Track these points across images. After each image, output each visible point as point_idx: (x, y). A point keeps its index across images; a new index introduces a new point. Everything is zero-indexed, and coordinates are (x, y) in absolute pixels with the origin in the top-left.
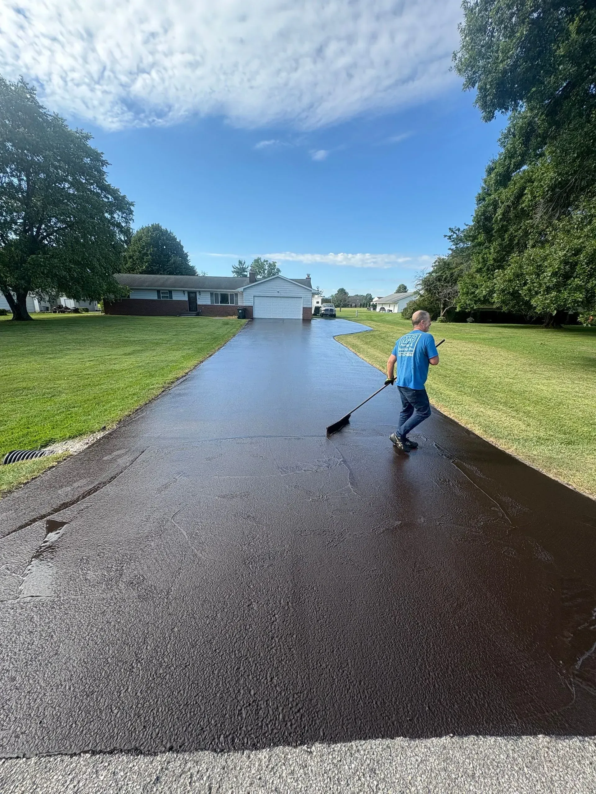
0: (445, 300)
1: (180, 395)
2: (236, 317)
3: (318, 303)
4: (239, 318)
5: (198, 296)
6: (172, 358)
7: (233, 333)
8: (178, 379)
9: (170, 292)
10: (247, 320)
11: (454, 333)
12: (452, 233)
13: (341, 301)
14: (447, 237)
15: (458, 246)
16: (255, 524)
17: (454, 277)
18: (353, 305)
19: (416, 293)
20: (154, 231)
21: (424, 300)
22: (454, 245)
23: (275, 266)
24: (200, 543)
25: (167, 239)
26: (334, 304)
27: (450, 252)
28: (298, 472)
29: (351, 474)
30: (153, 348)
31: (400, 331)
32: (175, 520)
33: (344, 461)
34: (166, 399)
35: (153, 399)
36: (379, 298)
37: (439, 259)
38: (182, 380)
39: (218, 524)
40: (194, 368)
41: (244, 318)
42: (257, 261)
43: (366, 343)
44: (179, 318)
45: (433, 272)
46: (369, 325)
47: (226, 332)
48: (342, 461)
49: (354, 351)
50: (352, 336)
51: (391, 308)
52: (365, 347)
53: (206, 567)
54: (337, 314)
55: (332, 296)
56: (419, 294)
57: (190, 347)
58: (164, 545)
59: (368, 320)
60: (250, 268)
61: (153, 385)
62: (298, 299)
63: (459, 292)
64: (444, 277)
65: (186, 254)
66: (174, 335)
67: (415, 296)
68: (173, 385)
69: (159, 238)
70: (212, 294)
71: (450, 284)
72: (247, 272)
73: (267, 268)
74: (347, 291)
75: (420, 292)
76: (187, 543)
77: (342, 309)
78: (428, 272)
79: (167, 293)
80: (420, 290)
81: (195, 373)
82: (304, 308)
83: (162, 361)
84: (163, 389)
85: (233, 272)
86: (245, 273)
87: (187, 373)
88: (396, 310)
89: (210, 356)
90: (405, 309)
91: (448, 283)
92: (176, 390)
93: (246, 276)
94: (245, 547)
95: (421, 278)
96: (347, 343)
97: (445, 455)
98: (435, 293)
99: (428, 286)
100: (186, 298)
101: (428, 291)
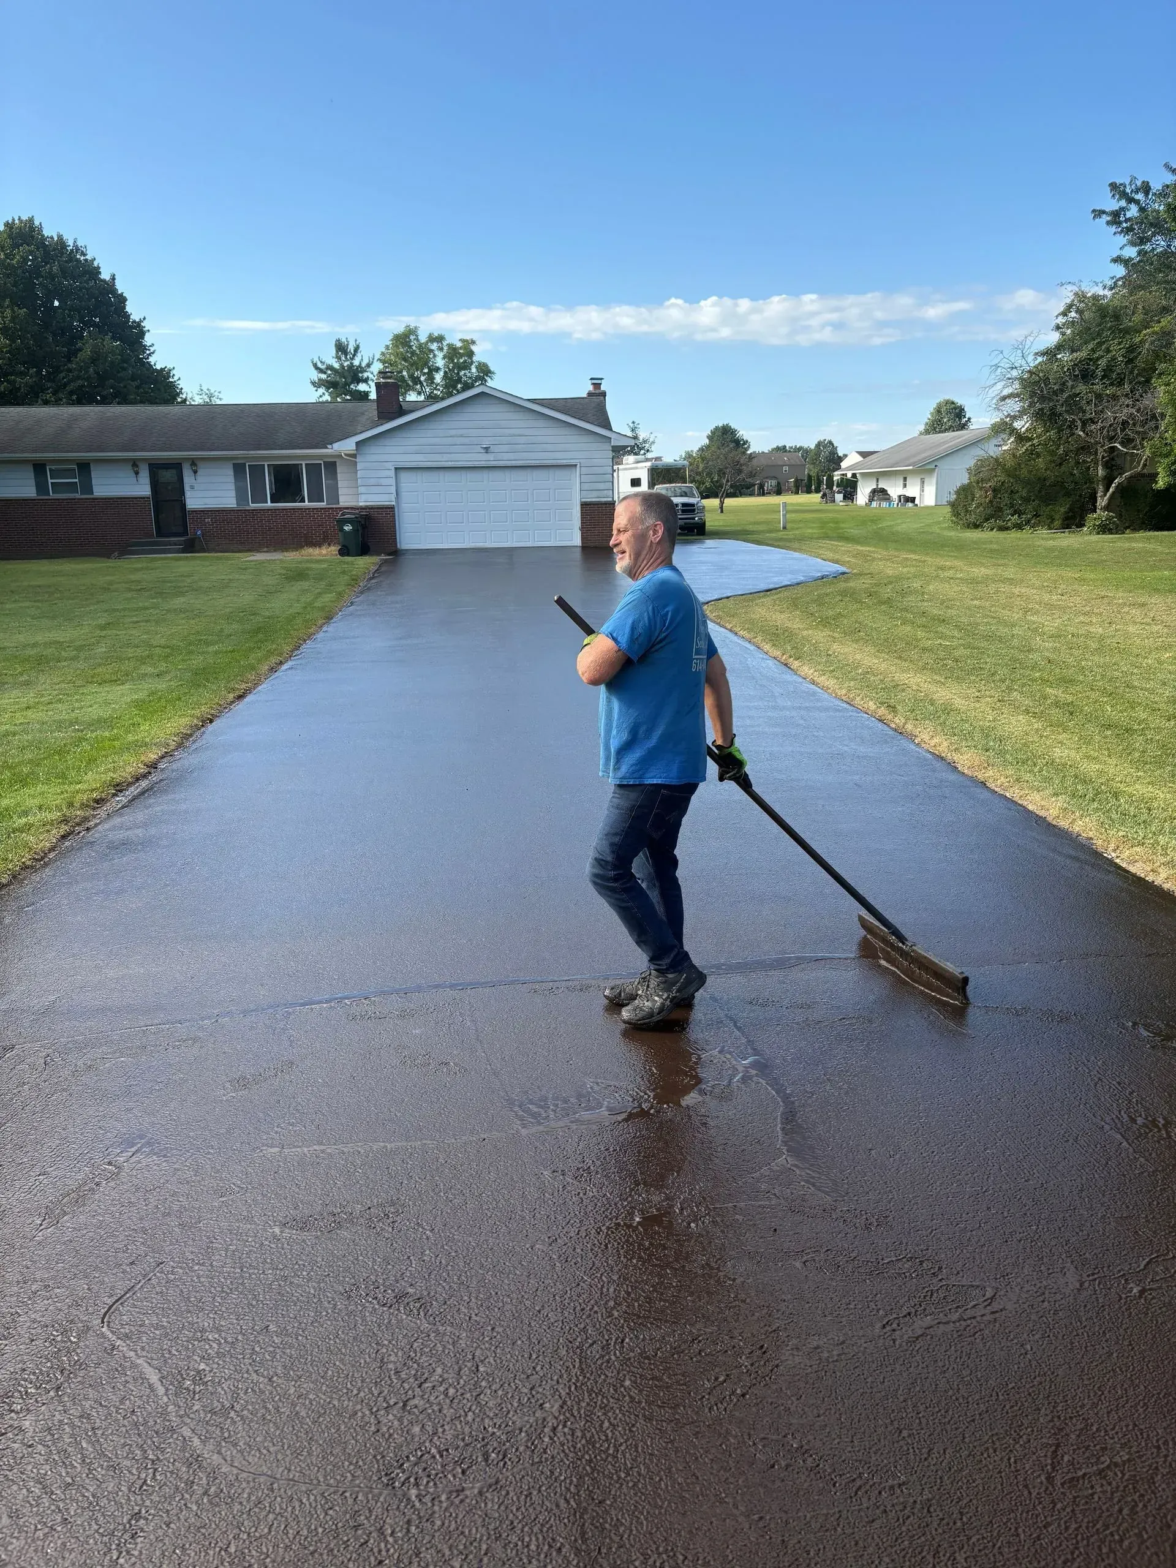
0: (1113, 449)
1: (125, 845)
2: (334, 549)
3: (636, 482)
4: (344, 552)
5: (188, 479)
6: (96, 712)
7: (322, 609)
8: (119, 788)
9: (84, 467)
10: (375, 559)
11: (1153, 568)
12: (1123, 203)
13: (722, 473)
14: (1106, 218)
15: (1148, 247)
16: (426, 1325)
17: (1140, 363)
18: (770, 484)
19: (1002, 428)
20: (16, 246)
21: (1032, 453)
22: (1133, 244)
23: (471, 354)
24: (213, 1412)
25: (64, 272)
26: (700, 483)
27: (1120, 271)
28: (586, 1115)
29: (790, 1117)
30: (25, 677)
31: (950, 574)
32: (116, 1325)
33: (763, 1067)
34: (75, 864)
35: (25, 867)
36: (864, 454)
37: (1081, 296)
38: (133, 791)
39: (283, 1332)
40: (180, 745)
41: (364, 551)
42: (403, 339)
43: (825, 623)
44: (119, 563)
45: (1059, 347)
46: (830, 555)
47: (297, 608)
48: (754, 1065)
49: (778, 653)
50: (768, 600)
51: (912, 491)
52: (820, 636)
53: (237, 1507)
54: (712, 521)
55: (689, 456)
56: (1013, 431)
57: (162, 667)
58: (73, 1426)
59: (827, 537)
60: (377, 367)
61: (25, 813)
62: (559, 473)
63: (1163, 416)
64: (1103, 363)
65: (138, 325)
66: (103, 628)
67: (995, 441)
68: (102, 812)
69: (36, 272)
70: (239, 469)
71: (1127, 387)
72: (366, 381)
73: (440, 362)
74: (743, 433)
75: (1017, 424)
76: (164, 1414)
77: (728, 502)
78: (1042, 347)
79: (68, 473)
80: (1014, 418)
81: (186, 760)
82: (584, 505)
83: (60, 725)
84: (64, 828)
85: (316, 385)
86: (362, 387)
87: (153, 766)
88: (927, 494)
89: (240, 697)
90: (965, 492)
91: (1120, 383)
92: (113, 828)
93: (364, 396)
94: (389, 1419)
95: (1015, 373)
96: (752, 626)
97: (1147, 1027)
98: (1072, 425)
99: (1043, 399)
100: (142, 488)
101: (1047, 416)
